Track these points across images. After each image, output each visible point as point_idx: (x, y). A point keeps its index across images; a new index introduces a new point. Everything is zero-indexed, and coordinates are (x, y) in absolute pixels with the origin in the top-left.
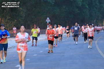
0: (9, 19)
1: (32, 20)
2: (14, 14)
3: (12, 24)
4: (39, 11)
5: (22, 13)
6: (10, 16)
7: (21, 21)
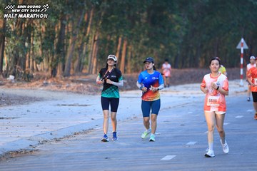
0: (145, 44)
1: (202, 46)
2: (159, 29)
3: (154, 54)
4: (221, 23)
5: (179, 29)
6: (149, 36)
7: (175, 46)
